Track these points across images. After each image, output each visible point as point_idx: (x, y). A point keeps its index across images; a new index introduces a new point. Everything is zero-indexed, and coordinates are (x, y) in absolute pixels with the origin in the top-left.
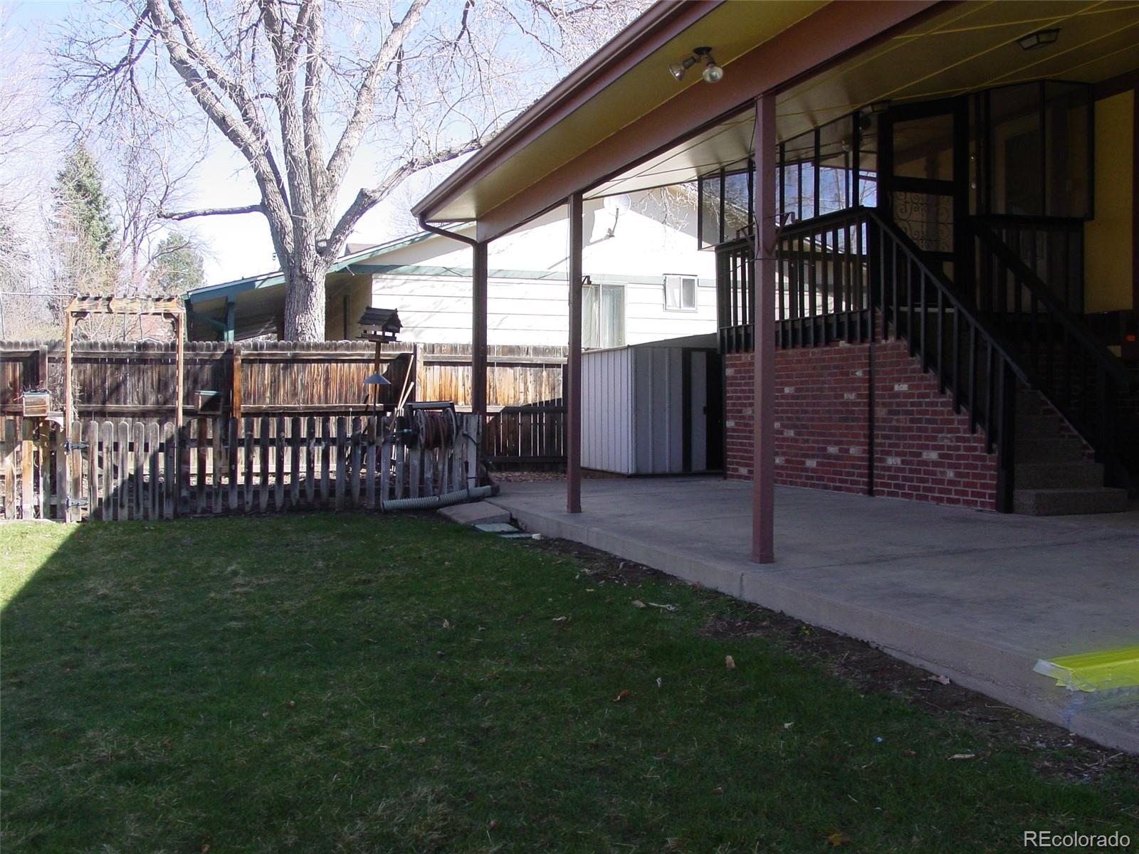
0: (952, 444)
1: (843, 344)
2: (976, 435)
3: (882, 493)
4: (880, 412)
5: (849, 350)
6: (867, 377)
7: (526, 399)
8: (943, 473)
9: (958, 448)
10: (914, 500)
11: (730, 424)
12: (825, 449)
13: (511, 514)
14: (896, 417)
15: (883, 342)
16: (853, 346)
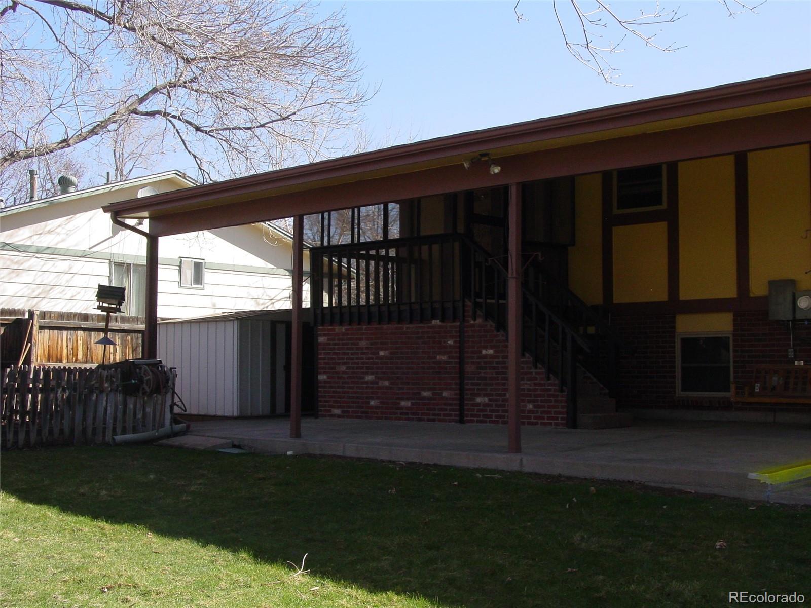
0: (531, 388)
1: (436, 322)
2: (550, 382)
3: (472, 421)
4: (470, 368)
5: (440, 327)
6: (458, 345)
7: (114, 359)
8: (526, 406)
9: (535, 390)
10: (501, 425)
11: (322, 377)
12: (419, 393)
13: (233, 442)
14: (483, 371)
15: (472, 322)
16: (444, 324)
